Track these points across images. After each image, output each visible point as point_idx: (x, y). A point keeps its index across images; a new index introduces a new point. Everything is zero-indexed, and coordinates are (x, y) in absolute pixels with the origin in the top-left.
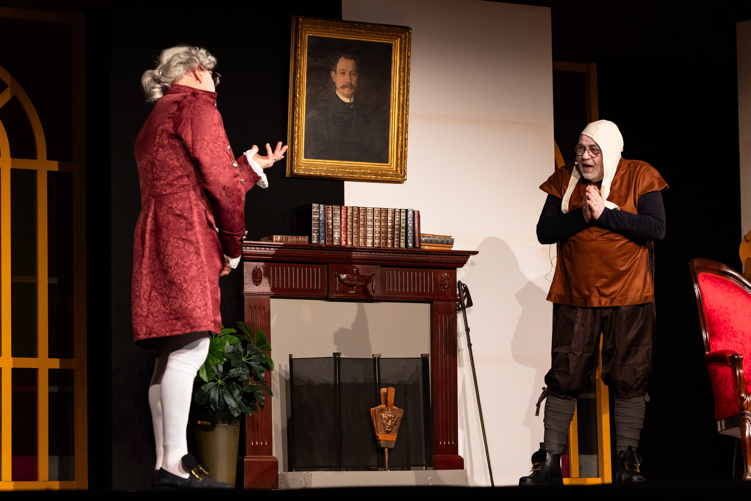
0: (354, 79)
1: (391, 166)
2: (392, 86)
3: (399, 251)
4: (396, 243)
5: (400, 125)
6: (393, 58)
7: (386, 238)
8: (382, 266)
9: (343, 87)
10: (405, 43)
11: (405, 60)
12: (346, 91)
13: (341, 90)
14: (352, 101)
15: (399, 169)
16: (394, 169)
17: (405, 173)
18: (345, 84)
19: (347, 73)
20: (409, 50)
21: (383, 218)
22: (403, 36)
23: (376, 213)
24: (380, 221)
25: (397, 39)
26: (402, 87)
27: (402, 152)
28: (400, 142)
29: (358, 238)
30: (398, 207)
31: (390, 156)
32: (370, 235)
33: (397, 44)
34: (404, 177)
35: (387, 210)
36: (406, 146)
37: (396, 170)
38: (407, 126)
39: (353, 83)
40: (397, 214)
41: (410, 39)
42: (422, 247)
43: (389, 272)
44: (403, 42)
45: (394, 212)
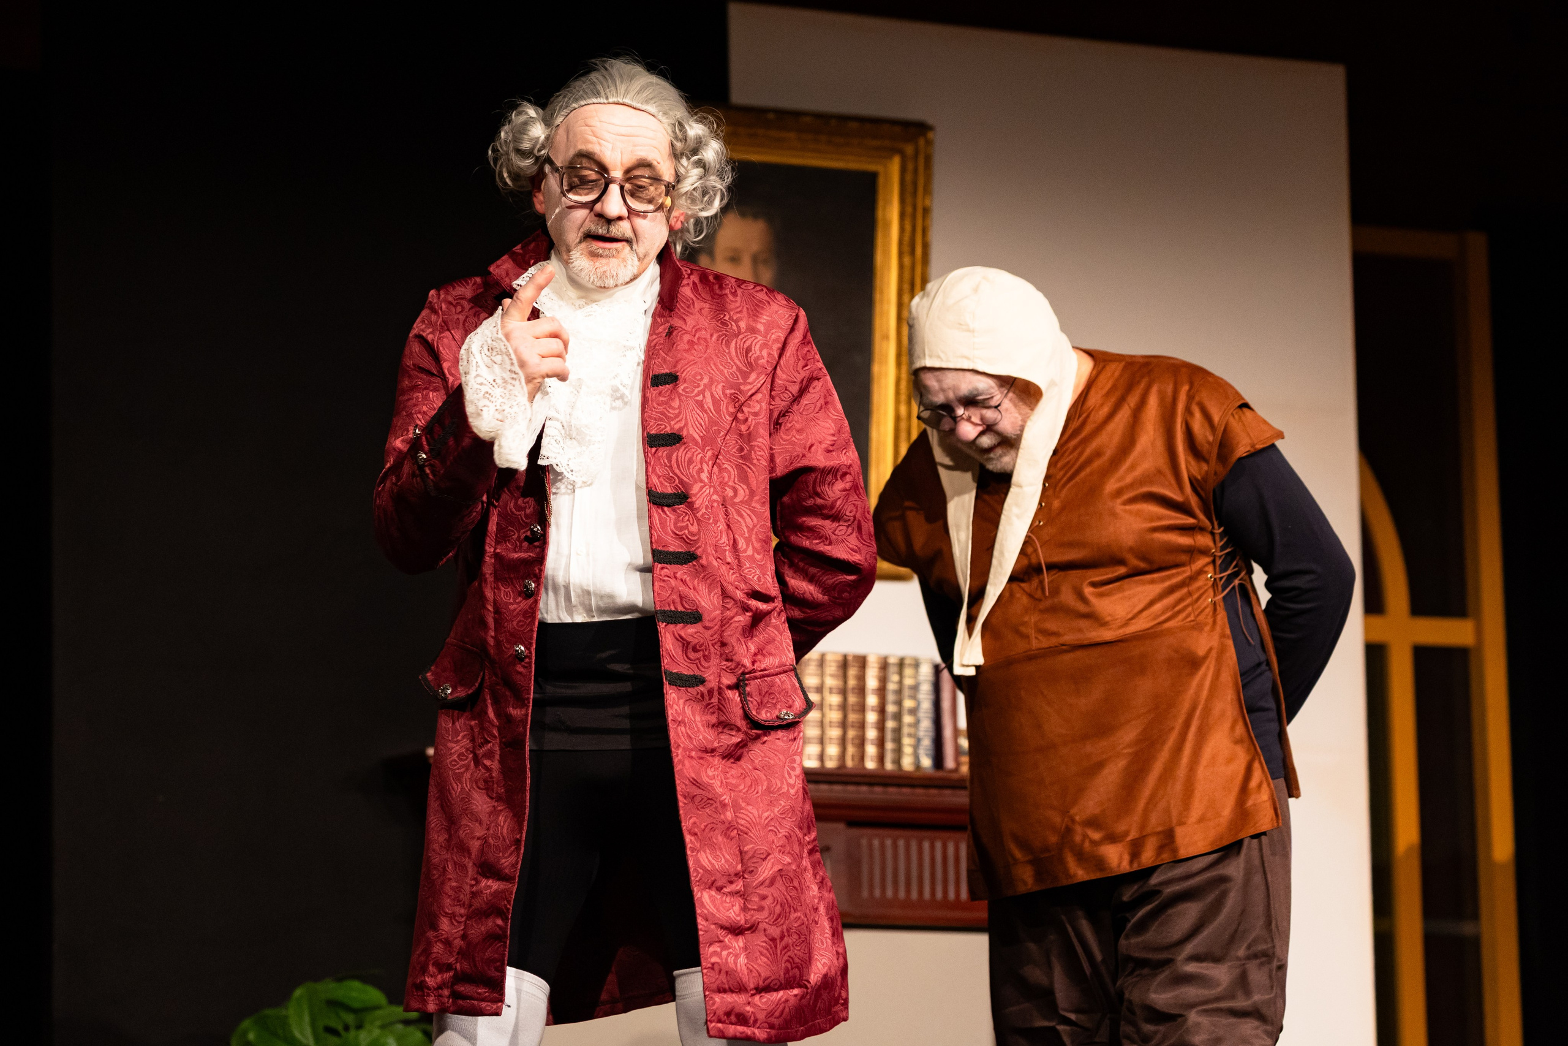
0: (766, 275)
2: (877, 296)
3: (900, 780)
4: (889, 758)
6: (880, 212)
7: (861, 743)
8: (852, 823)
10: (916, 171)
11: (914, 219)
19: (746, 260)
20: (928, 191)
21: (852, 682)
22: (909, 149)
24: (844, 692)
25: (891, 159)
30: (894, 653)
33: (891, 174)
35: (862, 662)
40: (893, 670)
41: (928, 160)
43: (873, 841)
44: (910, 166)
45: (884, 666)
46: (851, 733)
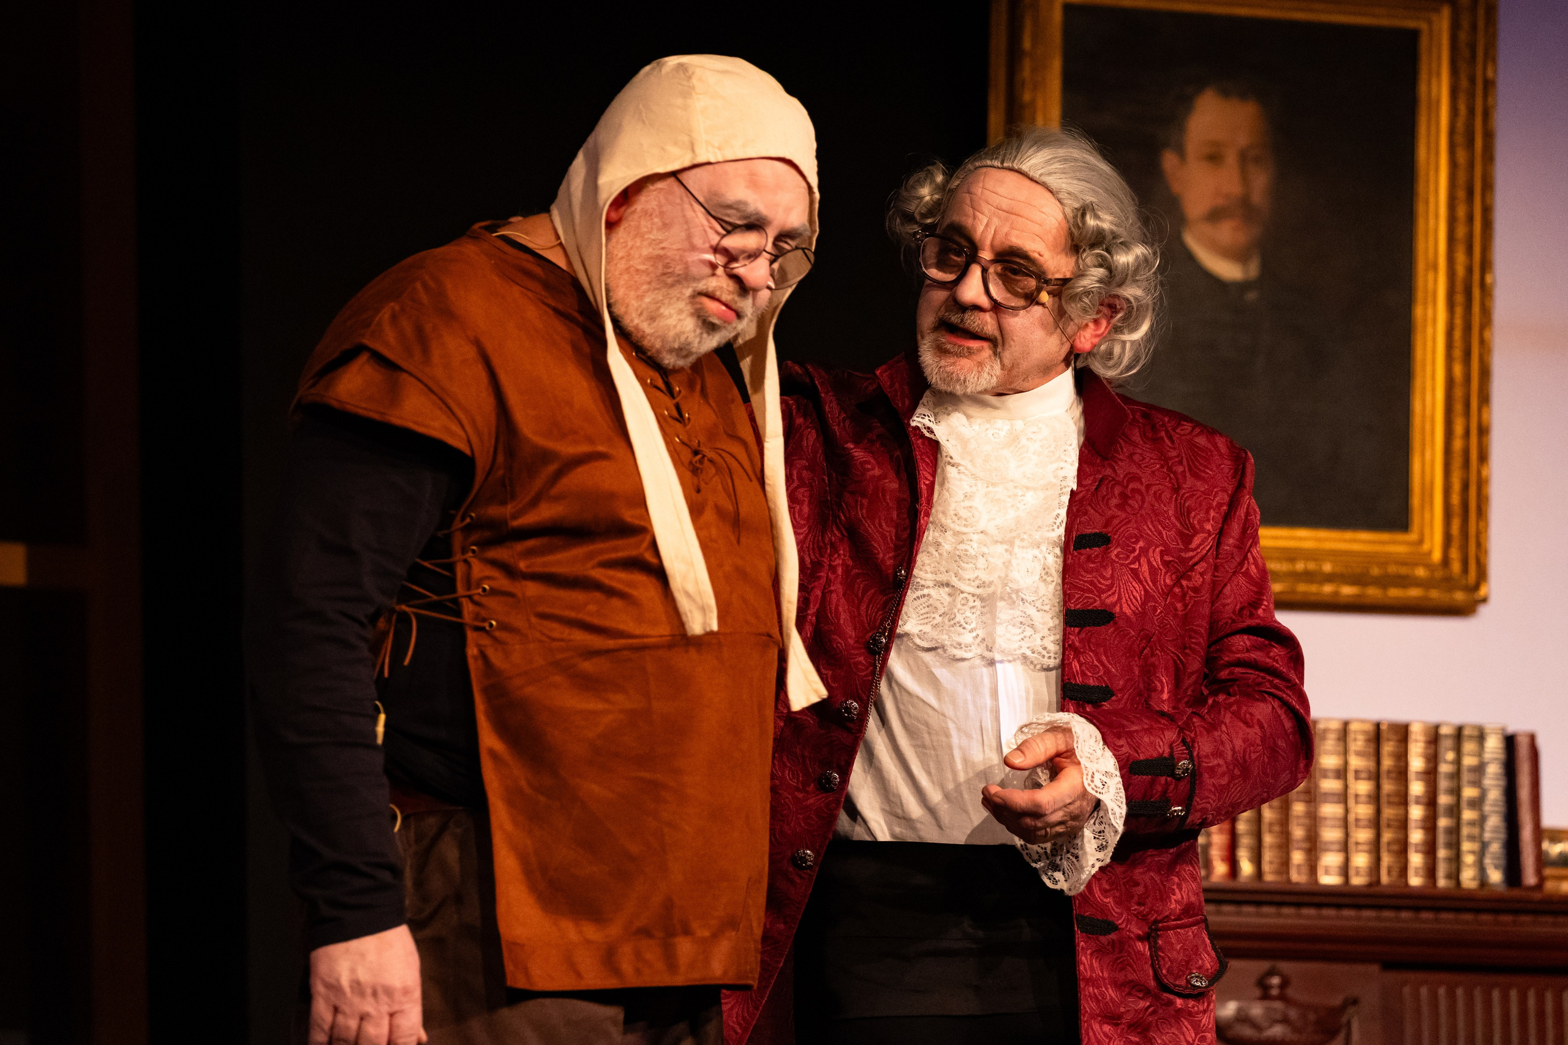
0: (1261, 181)
1: (1421, 542)
2: (1420, 208)
3: (1458, 901)
4: (1442, 870)
5: (1458, 370)
6: (1423, 88)
7: (1402, 849)
8: (1388, 965)
9: (1215, 216)
10: (1474, 28)
11: (1472, 96)
12: (1227, 232)
13: (1207, 229)
14: (1254, 270)
15: (1455, 554)
16: (1437, 555)
17: (1482, 575)
18: (1220, 201)
19: (1231, 158)
20: (1491, 56)
21: (1387, 763)
23: (1357, 743)
24: (1376, 777)
25: (1437, 10)
26: (1461, 212)
27: (1465, 487)
28: (1458, 444)
29: (1285, 845)
30: (1449, 717)
31: (1416, 501)
32: (1331, 834)
33: (1438, 31)
34: (1476, 587)
35: (1402, 732)
36: (1483, 457)
37: (1446, 561)
38: (1485, 373)
39: (1258, 197)
40: (1446, 744)
41: (1491, 13)
42: (1550, 886)
43: (1420, 989)
44: (1465, 24)
45: (1434, 737)
46: (1387, 836)
